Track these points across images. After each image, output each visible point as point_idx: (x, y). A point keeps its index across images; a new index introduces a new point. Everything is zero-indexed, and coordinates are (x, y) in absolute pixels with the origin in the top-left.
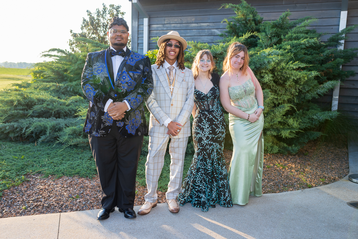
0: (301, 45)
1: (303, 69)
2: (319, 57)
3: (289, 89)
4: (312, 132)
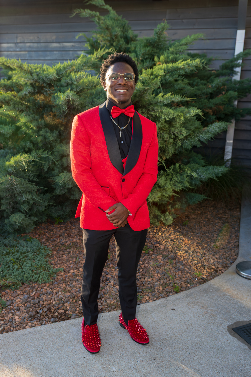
0: (179, 70)
1: (179, 104)
2: (207, 88)
3: (161, 133)
4: (192, 194)
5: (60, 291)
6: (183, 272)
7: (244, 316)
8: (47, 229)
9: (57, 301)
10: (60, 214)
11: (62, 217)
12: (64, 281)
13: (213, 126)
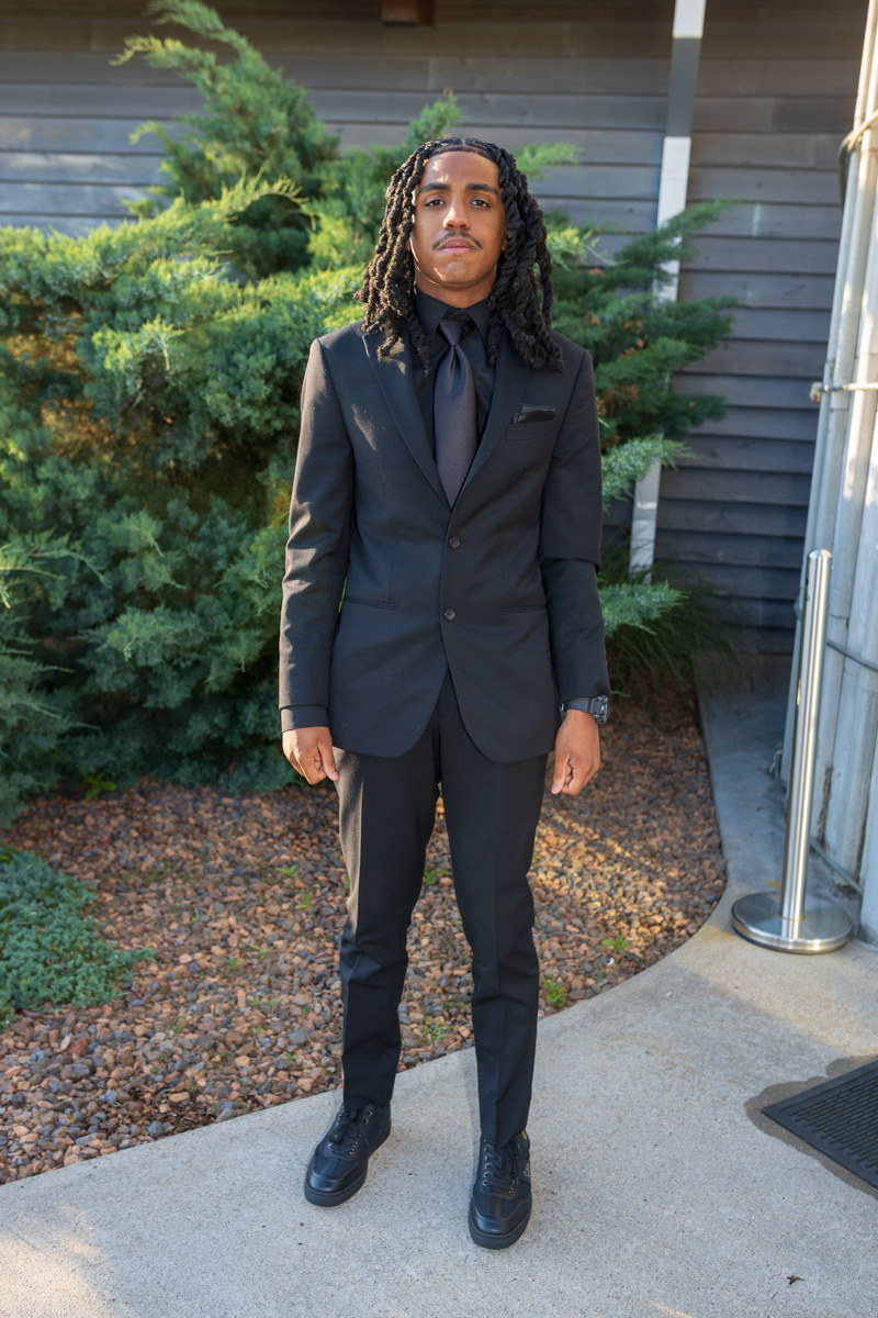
2: (585, 327)
5: (157, 1028)
6: (564, 939)
7: (788, 1066)
8: (61, 818)
9: (156, 1064)
10: (105, 762)
11: (110, 775)
12: (165, 992)
13: (627, 453)
